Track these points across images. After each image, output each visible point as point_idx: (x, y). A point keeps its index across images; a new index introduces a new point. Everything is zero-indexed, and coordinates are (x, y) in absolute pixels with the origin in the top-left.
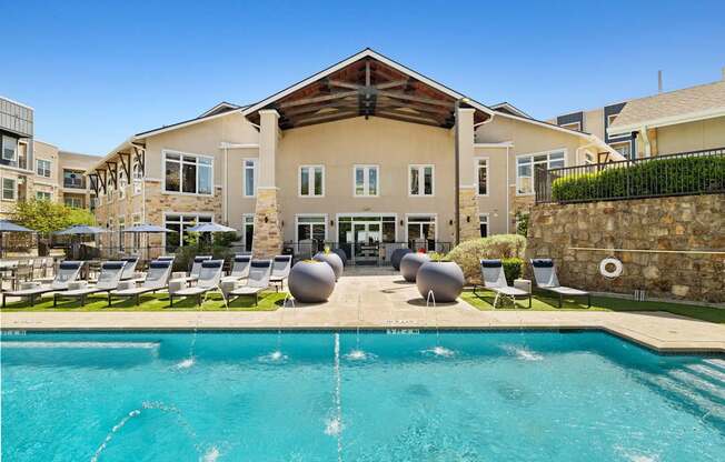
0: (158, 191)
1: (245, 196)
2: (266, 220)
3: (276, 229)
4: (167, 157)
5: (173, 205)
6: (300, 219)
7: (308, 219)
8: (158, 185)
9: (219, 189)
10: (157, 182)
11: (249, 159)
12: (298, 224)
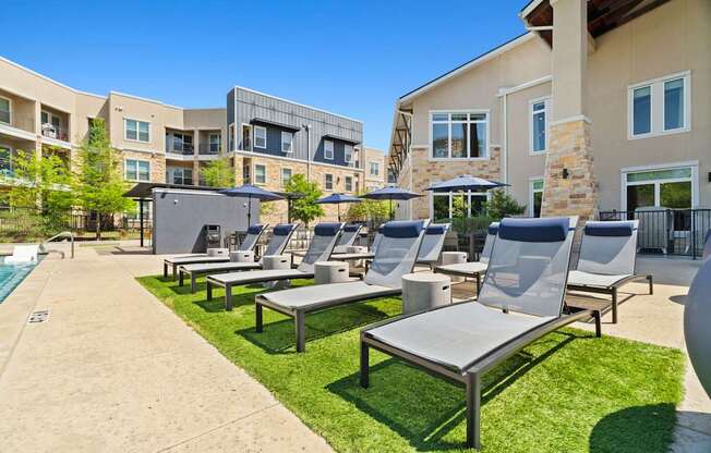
0: (425, 158)
1: (532, 152)
2: (565, 174)
3: (584, 188)
4: (434, 119)
5: (441, 173)
6: (630, 177)
7: (646, 175)
8: (425, 153)
9: (497, 149)
10: (423, 149)
11: (537, 100)
12: (625, 184)
